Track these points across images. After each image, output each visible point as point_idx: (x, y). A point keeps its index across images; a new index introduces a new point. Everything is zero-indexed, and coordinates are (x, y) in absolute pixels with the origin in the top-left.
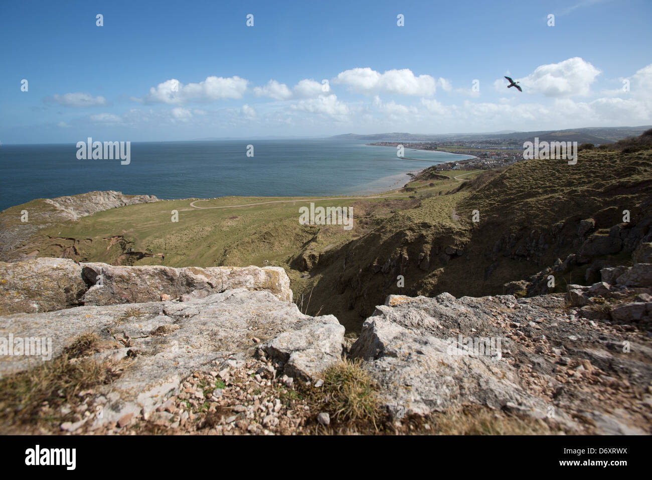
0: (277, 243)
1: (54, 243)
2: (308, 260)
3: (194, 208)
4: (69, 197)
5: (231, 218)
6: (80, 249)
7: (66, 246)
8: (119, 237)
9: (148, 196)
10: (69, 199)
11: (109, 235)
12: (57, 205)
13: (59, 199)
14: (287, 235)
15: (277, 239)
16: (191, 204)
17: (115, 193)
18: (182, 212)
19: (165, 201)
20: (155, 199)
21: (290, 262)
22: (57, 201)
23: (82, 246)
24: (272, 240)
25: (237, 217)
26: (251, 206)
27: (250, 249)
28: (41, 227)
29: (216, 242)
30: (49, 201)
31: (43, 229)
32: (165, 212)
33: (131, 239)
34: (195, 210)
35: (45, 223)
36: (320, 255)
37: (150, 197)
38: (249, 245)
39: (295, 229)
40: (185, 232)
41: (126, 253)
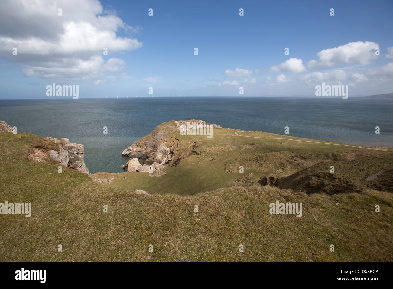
0: (264, 165)
1: (172, 140)
2: (269, 180)
3: (236, 134)
4: (183, 121)
5: (251, 144)
6: (179, 145)
7: (175, 142)
8: (195, 142)
9: (216, 125)
10: (183, 122)
11: (191, 141)
12: (178, 124)
13: (180, 121)
14: (274, 161)
15: (266, 162)
16: (236, 133)
17: (202, 121)
18: (229, 136)
19: (224, 128)
20: (219, 127)
21: (262, 178)
22: (178, 122)
23: (180, 143)
24: (262, 161)
25: (255, 144)
26: (269, 139)
27: (247, 164)
28: (170, 132)
29: (233, 156)
30: (176, 122)
31: (171, 133)
32: (220, 134)
33: (198, 145)
34: (236, 136)
35: (172, 131)
36: (278, 179)
37: (217, 126)
38: (247, 162)
39: (281, 159)
40: (222, 147)
41: (191, 151)
